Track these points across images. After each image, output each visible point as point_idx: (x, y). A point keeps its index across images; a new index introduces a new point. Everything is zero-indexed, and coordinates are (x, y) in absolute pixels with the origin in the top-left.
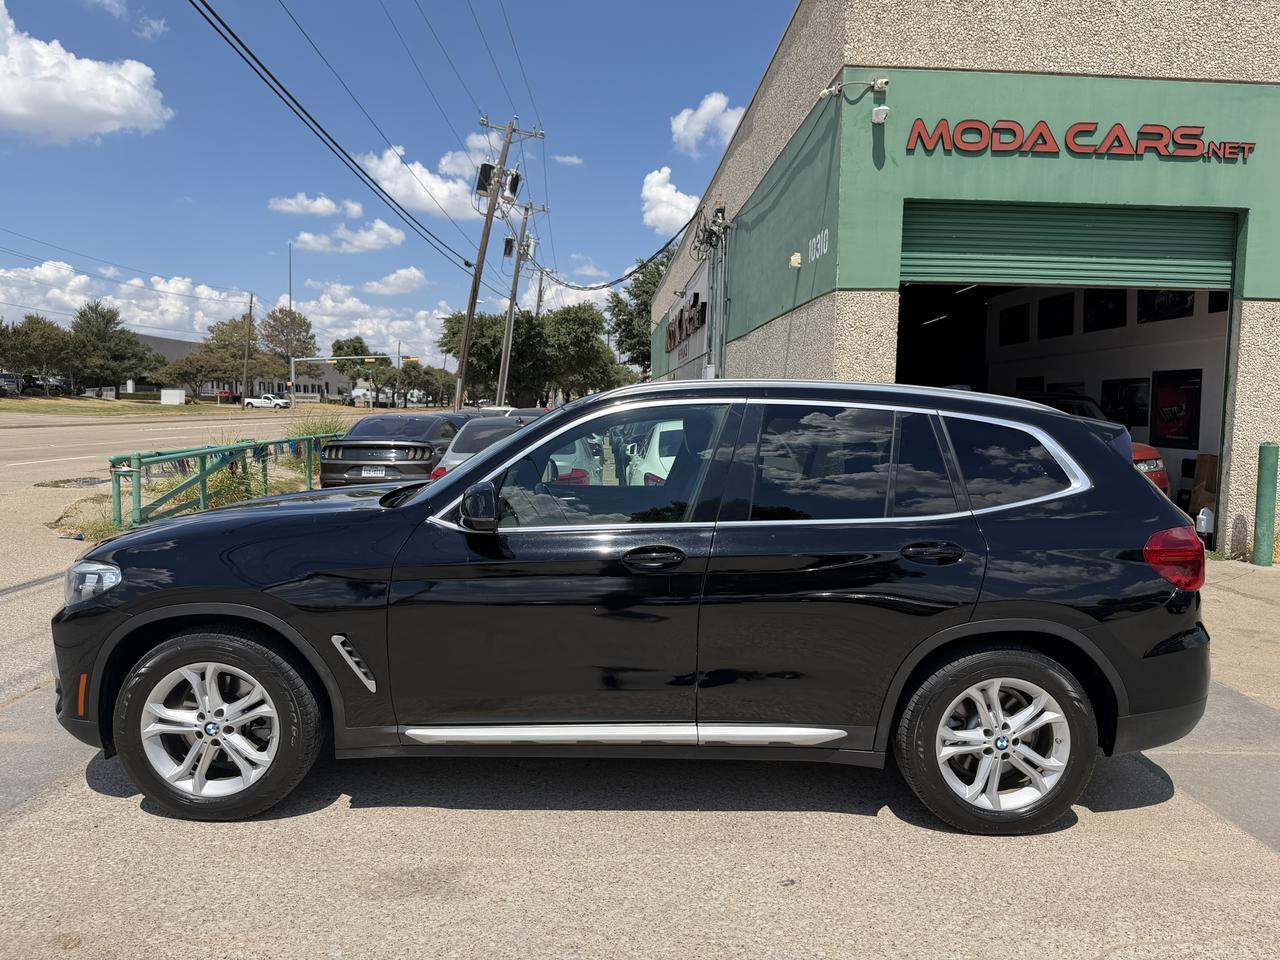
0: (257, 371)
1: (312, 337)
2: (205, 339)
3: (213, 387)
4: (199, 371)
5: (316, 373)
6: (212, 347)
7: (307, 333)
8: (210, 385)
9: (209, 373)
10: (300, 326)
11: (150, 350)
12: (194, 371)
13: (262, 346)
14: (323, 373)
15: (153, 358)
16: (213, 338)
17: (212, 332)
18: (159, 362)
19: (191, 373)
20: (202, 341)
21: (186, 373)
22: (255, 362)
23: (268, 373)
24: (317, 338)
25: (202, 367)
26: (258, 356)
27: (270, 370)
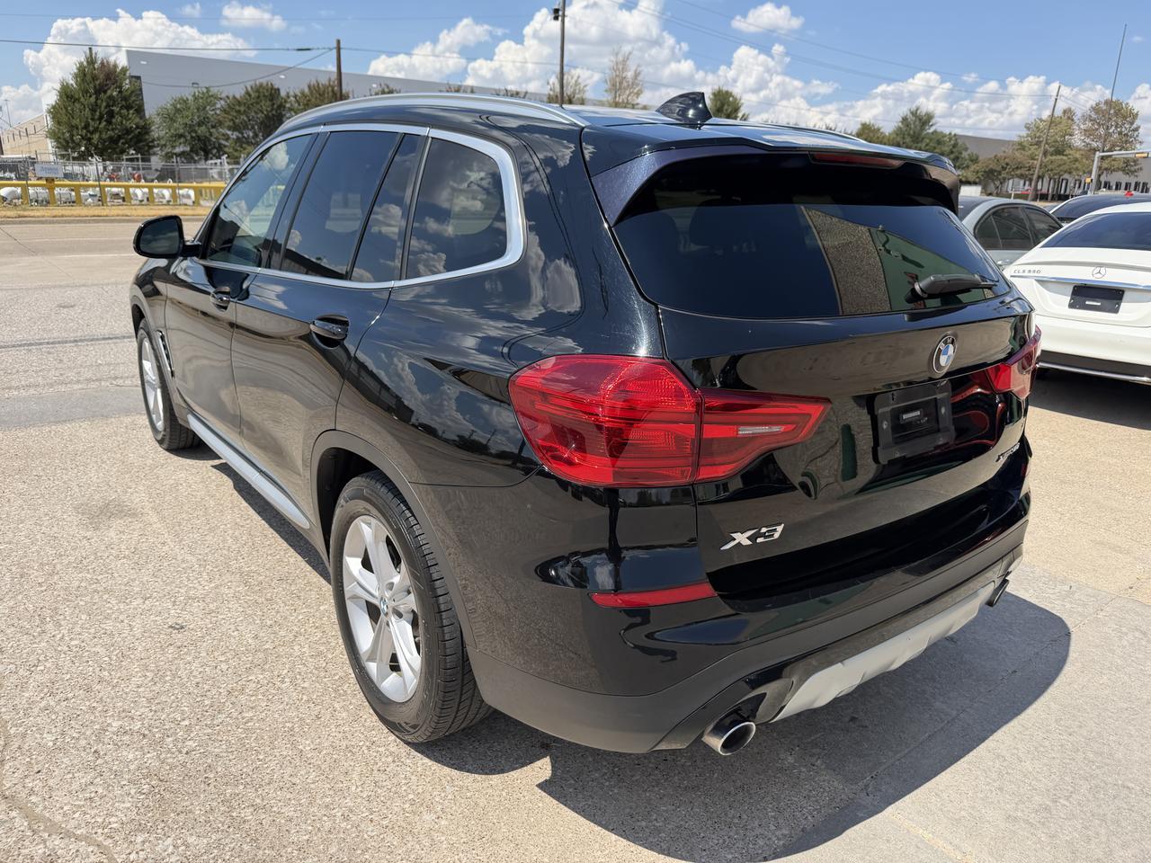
0: (1066, 167)
1: (1136, 129)
2: (1020, 136)
3: (1024, 185)
4: (1004, 168)
5: (1132, 169)
6: (1025, 144)
7: (1132, 123)
8: (1022, 182)
9: (1013, 170)
10: (1125, 117)
11: (966, 149)
12: (999, 168)
13: (1077, 140)
14: (1141, 169)
15: (967, 157)
16: (1028, 135)
17: (1028, 128)
18: (972, 161)
19: (995, 171)
20: (1016, 139)
21: (992, 171)
22: (1065, 158)
23: (1077, 169)
24: (1140, 130)
25: (1007, 164)
26: (1071, 152)
27: (1080, 167)
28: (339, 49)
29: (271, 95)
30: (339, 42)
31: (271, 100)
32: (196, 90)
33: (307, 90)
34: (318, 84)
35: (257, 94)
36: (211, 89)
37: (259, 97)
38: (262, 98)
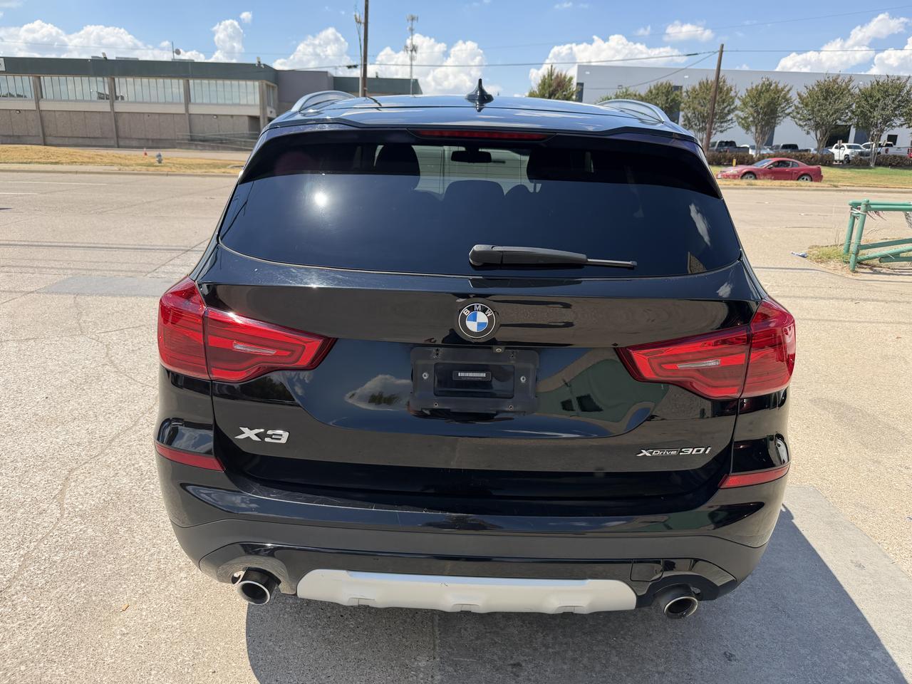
28: (721, 52)
29: (667, 91)
30: (722, 46)
31: (666, 96)
32: (618, 91)
33: (697, 87)
34: (707, 81)
35: (657, 92)
36: (630, 89)
37: (658, 94)
38: (660, 94)
